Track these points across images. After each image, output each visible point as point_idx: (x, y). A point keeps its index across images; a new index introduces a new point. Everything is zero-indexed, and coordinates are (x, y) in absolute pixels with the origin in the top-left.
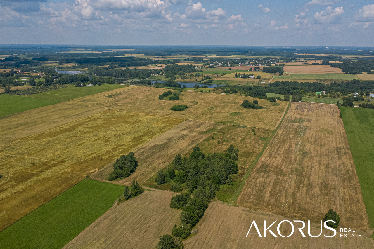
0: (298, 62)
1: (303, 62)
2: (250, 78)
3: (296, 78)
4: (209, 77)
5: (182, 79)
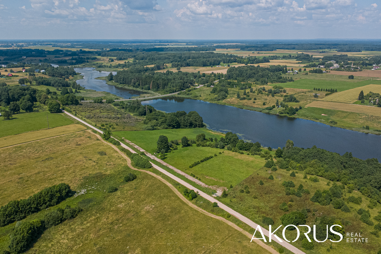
4: (295, 99)
5: (239, 98)
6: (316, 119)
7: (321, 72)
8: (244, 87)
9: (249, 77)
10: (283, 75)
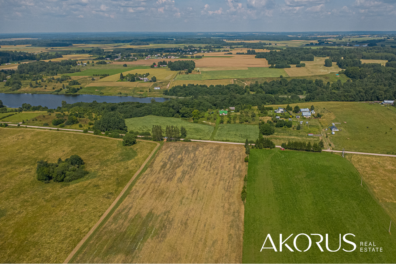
0: (223, 51)
1: (228, 51)
2: (142, 80)
3: (208, 77)
4: (78, 83)
5: (32, 87)
6: (91, 93)
7: (105, 63)
8: (35, 79)
9: (40, 71)
10: (73, 68)
